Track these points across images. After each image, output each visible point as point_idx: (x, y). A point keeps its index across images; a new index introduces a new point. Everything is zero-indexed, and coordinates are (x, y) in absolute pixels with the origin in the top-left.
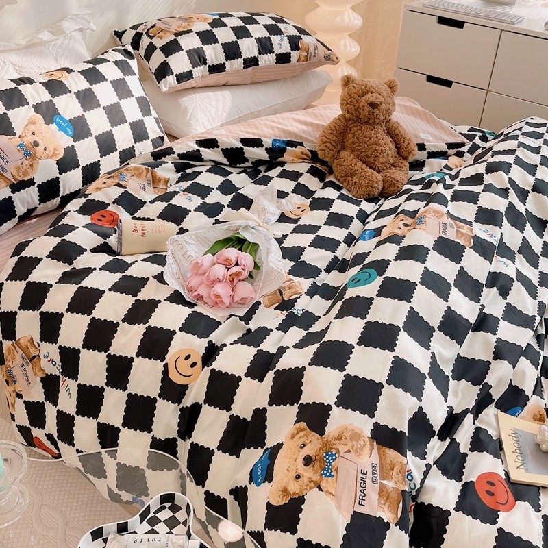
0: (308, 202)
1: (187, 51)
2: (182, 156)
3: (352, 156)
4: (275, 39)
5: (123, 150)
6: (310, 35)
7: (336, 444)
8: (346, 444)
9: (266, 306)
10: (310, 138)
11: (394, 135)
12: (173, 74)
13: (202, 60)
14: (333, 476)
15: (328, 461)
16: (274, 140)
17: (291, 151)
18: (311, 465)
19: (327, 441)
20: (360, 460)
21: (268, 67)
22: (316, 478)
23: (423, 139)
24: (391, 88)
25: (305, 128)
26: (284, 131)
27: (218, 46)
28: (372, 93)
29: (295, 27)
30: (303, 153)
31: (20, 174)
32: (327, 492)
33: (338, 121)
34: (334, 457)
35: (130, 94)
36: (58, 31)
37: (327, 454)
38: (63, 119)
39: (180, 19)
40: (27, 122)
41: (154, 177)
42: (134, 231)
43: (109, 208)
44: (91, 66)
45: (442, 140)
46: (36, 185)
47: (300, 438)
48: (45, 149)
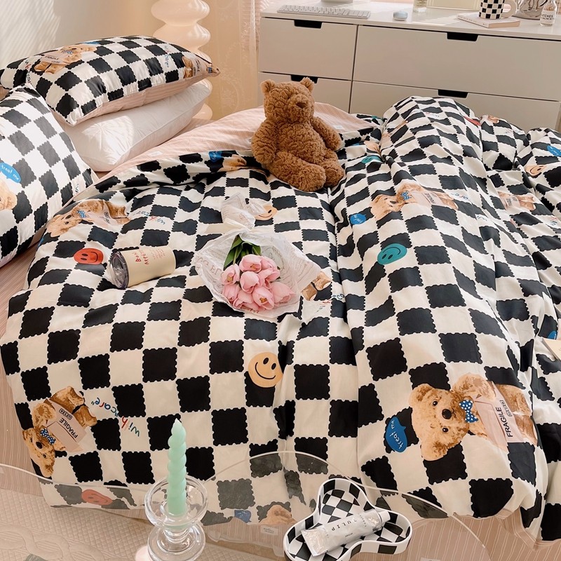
0: (270, 203)
1: (85, 82)
2: (128, 183)
4: (161, 59)
5: (64, 188)
6: (189, 52)
7: (465, 393)
8: (474, 391)
9: (307, 299)
10: (240, 146)
12: (78, 106)
13: (101, 88)
14: (477, 420)
15: (466, 409)
16: (210, 153)
17: (227, 161)
18: (453, 417)
19: (456, 393)
22: (463, 425)
23: (339, 130)
24: (308, 88)
25: (231, 137)
28: (297, 94)
30: (239, 161)
32: (479, 434)
33: (267, 125)
34: (470, 404)
37: (462, 403)
41: (110, 208)
42: (138, 260)
45: (354, 128)
47: (428, 397)
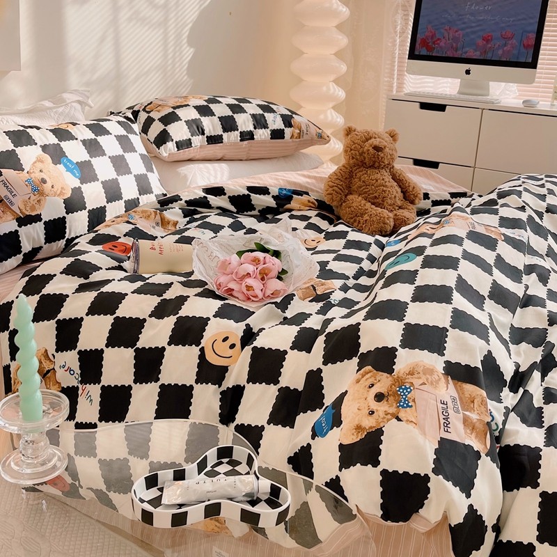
0: (323, 235)
1: (185, 121)
2: (189, 203)
3: (360, 198)
4: (269, 116)
5: (129, 200)
7: (408, 378)
8: (419, 378)
9: (300, 298)
10: (315, 189)
11: (399, 180)
12: (172, 140)
13: (200, 130)
14: (411, 406)
15: (402, 394)
16: (280, 189)
17: (297, 199)
18: (385, 400)
19: (398, 377)
20: (437, 392)
22: (392, 410)
23: (425, 190)
24: (392, 137)
25: (309, 180)
26: (289, 182)
27: (216, 119)
28: (375, 138)
29: (286, 109)
30: (309, 201)
31: (28, 209)
32: (407, 421)
34: (409, 390)
35: (133, 150)
37: (400, 388)
38: (70, 161)
39: (176, 97)
40: (35, 160)
41: (163, 219)
42: (152, 248)
43: (120, 240)
44: (96, 122)
45: (445, 191)
46: (43, 221)
47: (366, 380)
48: (52, 187)
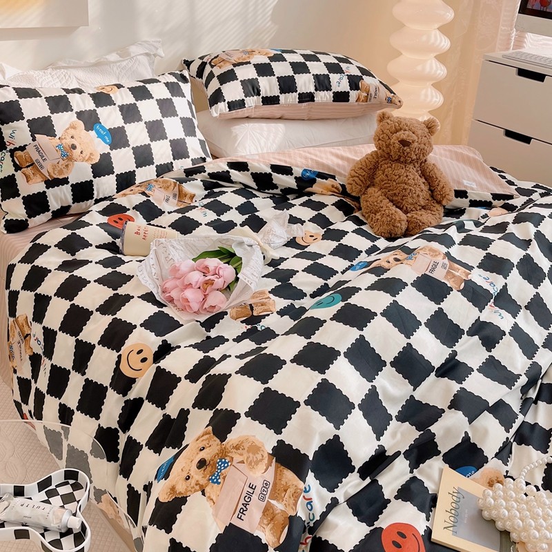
0: (322, 231)
1: (241, 81)
2: (212, 175)
3: (380, 193)
4: (334, 78)
5: (161, 165)
6: (374, 77)
7: (232, 452)
8: (241, 455)
9: (232, 317)
10: (343, 172)
11: (429, 177)
12: (225, 101)
13: (256, 91)
14: (219, 483)
15: (219, 467)
16: (305, 170)
17: (320, 183)
18: (203, 469)
19: (225, 448)
20: (251, 473)
21: (324, 104)
22: (203, 482)
23: (466, 186)
24: (429, 128)
25: (340, 162)
26: (317, 162)
27: (274, 80)
29: (358, 67)
30: (333, 186)
31: (56, 172)
32: (209, 497)
34: (226, 465)
35: (174, 114)
36: (124, 54)
37: (221, 460)
38: (103, 128)
39: (243, 51)
41: (180, 191)
42: (137, 233)
43: (128, 213)
44: (142, 84)
45: (488, 189)
46: (70, 184)
47: (202, 441)
48: (81, 153)
